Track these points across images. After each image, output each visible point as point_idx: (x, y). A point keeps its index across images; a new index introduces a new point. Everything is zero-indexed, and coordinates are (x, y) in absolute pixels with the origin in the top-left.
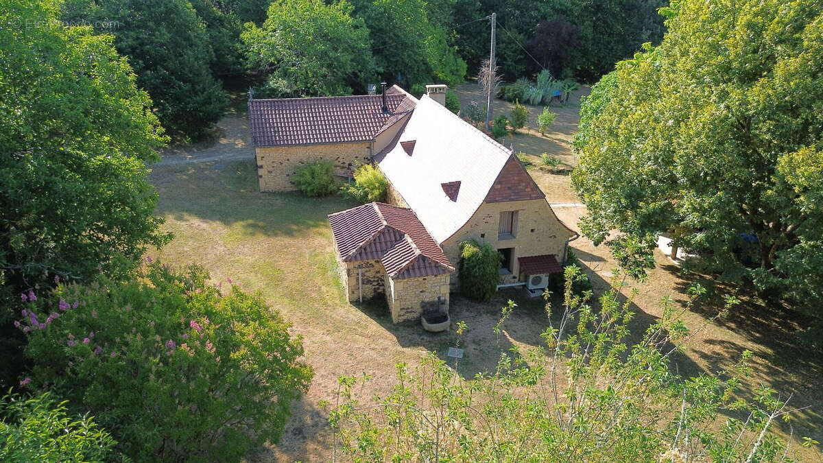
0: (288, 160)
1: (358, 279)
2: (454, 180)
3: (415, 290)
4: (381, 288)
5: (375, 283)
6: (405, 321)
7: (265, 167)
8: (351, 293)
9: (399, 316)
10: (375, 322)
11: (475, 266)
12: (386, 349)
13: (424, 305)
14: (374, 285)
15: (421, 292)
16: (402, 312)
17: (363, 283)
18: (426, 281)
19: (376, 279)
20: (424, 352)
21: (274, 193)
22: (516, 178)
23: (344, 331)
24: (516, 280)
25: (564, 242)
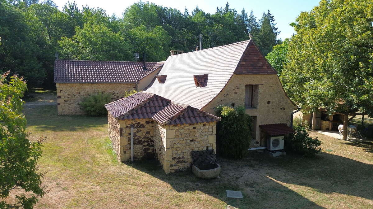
0: (79, 93)
1: (129, 140)
2: (202, 73)
3: (186, 138)
4: (151, 148)
5: (145, 144)
6: (176, 171)
7: (63, 97)
8: (123, 153)
9: (171, 166)
10: (146, 174)
11: (233, 124)
12: (161, 195)
13: (194, 154)
14: (145, 146)
15: (192, 141)
16: (174, 162)
17: (134, 144)
18: (196, 130)
19: (146, 140)
20: (203, 195)
21: (68, 116)
22: (255, 58)
23: (115, 182)
24: (259, 145)
25: (290, 113)
